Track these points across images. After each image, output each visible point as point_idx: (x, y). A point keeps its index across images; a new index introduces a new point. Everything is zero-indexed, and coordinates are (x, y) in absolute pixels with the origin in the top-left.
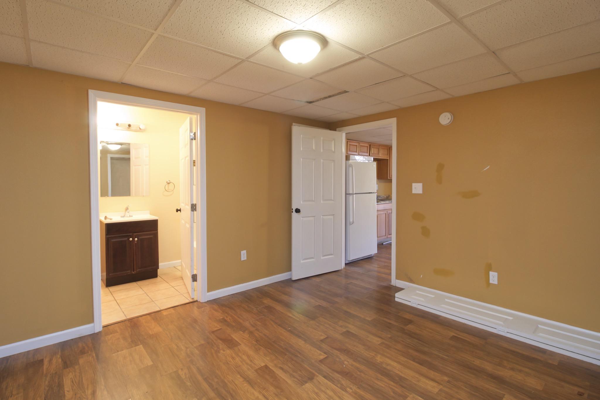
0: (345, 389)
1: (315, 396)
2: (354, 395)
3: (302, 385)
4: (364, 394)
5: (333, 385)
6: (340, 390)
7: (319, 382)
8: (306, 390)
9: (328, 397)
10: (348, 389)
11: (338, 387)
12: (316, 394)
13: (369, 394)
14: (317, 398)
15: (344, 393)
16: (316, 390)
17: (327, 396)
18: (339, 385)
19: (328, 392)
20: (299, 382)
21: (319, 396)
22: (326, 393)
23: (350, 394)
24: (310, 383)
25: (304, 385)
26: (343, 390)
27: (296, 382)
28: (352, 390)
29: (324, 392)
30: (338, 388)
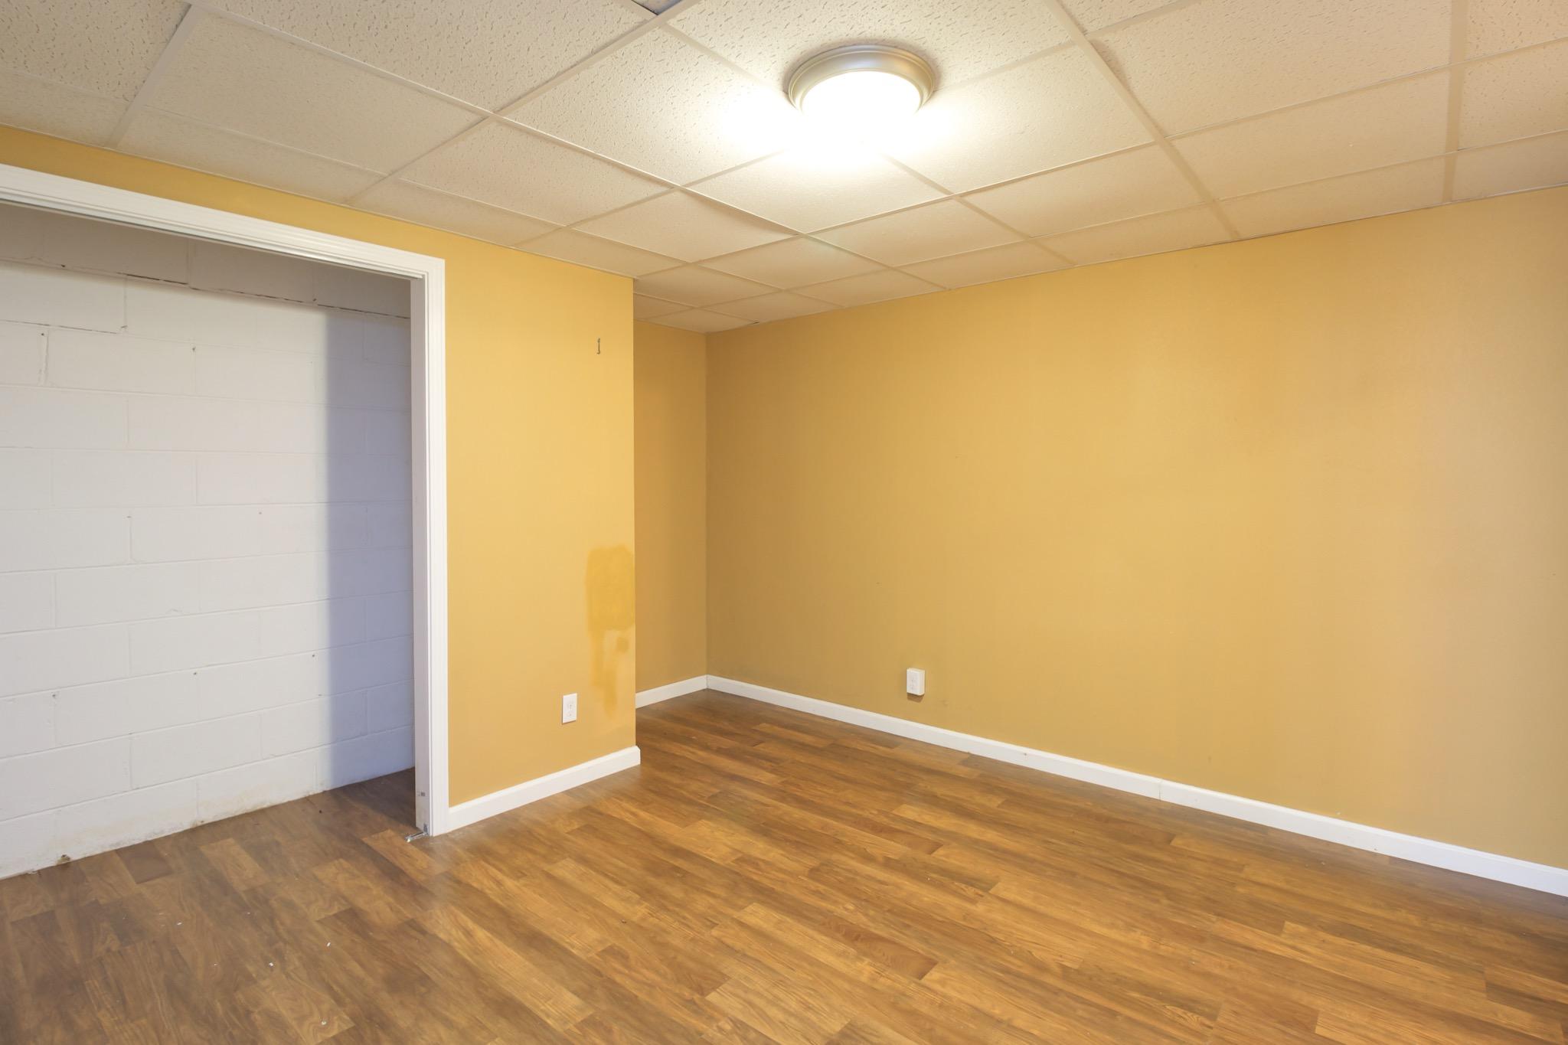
0: (739, 1028)
1: (810, 1001)
2: (716, 1014)
3: (850, 1024)
4: (689, 1019)
5: (769, 1035)
6: (750, 1023)
7: (808, 1040)
8: (836, 1014)
9: (779, 1002)
10: (728, 1027)
11: (756, 1031)
12: (809, 1008)
13: (677, 1020)
14: (806, 998)
15: (741, 1017)
16: (809, 1014)
17: (783, 1004)
18: (752, 1035)
19: (781, 1016)
20: (863, 1034)
21: (801, 1002)
22: (786, 1011)
23: (724, 1015)
24: (832, 1032)
25: (846, 1027)
26: (742, 1023)
27: (871, 1034)
28: (718, 1027)
29: (791, 1014)
30: (756, 1028)
